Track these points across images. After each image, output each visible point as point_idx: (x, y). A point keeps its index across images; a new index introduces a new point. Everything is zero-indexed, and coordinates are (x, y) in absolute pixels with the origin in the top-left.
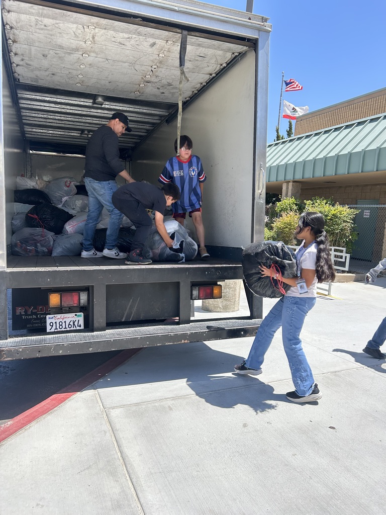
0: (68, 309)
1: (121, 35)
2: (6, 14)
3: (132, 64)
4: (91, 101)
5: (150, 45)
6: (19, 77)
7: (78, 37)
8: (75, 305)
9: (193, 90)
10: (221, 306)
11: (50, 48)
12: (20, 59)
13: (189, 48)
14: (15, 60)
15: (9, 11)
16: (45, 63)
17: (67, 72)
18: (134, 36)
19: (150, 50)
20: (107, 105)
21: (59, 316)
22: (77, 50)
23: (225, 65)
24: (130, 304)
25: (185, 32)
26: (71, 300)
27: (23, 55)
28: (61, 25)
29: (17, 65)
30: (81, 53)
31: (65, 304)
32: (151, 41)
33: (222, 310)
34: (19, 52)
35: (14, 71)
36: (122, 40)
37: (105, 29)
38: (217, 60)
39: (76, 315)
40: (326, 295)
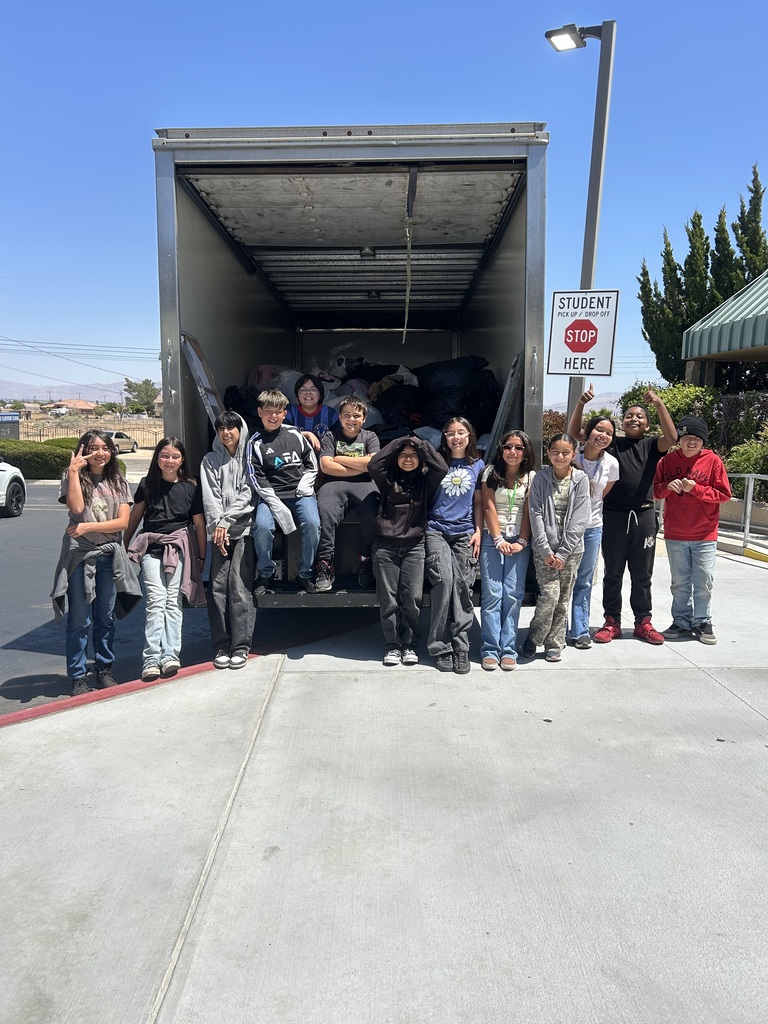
1: (340, 180)
3: (377, 207)
4: (358, 252)
5: (387, 185)
6: (242, 241)
9: (490, 224)
11: (262, 206)
12: (233, 222)
14: (229, 224)
16: (265, 222)
17: (298, 228)
20: (382, 255)
22: (295, 203)
23: (511, 189)
25: (414, 170)
27: (234, 218)
30: (302, 206)
34: (229, 216)
35: (232, 235)
38: (495, 186)
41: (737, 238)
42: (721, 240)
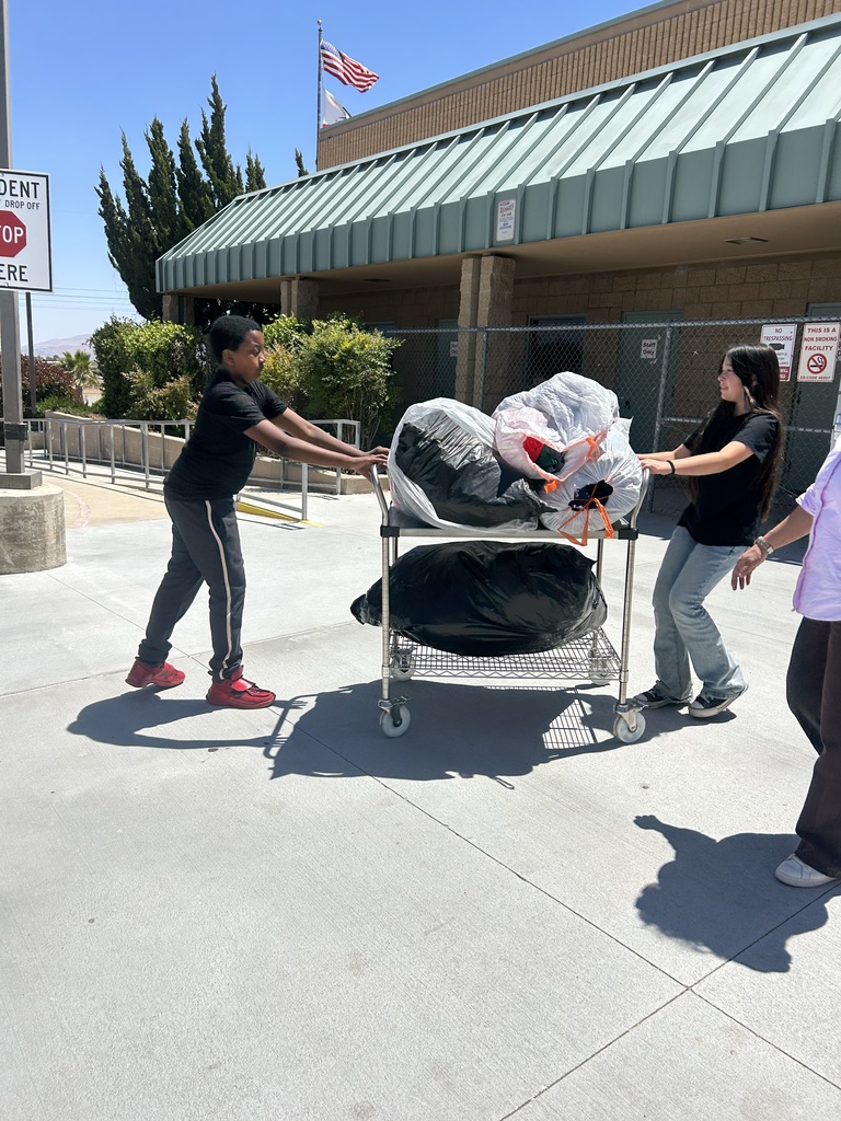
10: (9, 561)
33: (12, 569)
40: (298, 521)
41: (202, 158)
42: (186, 157)
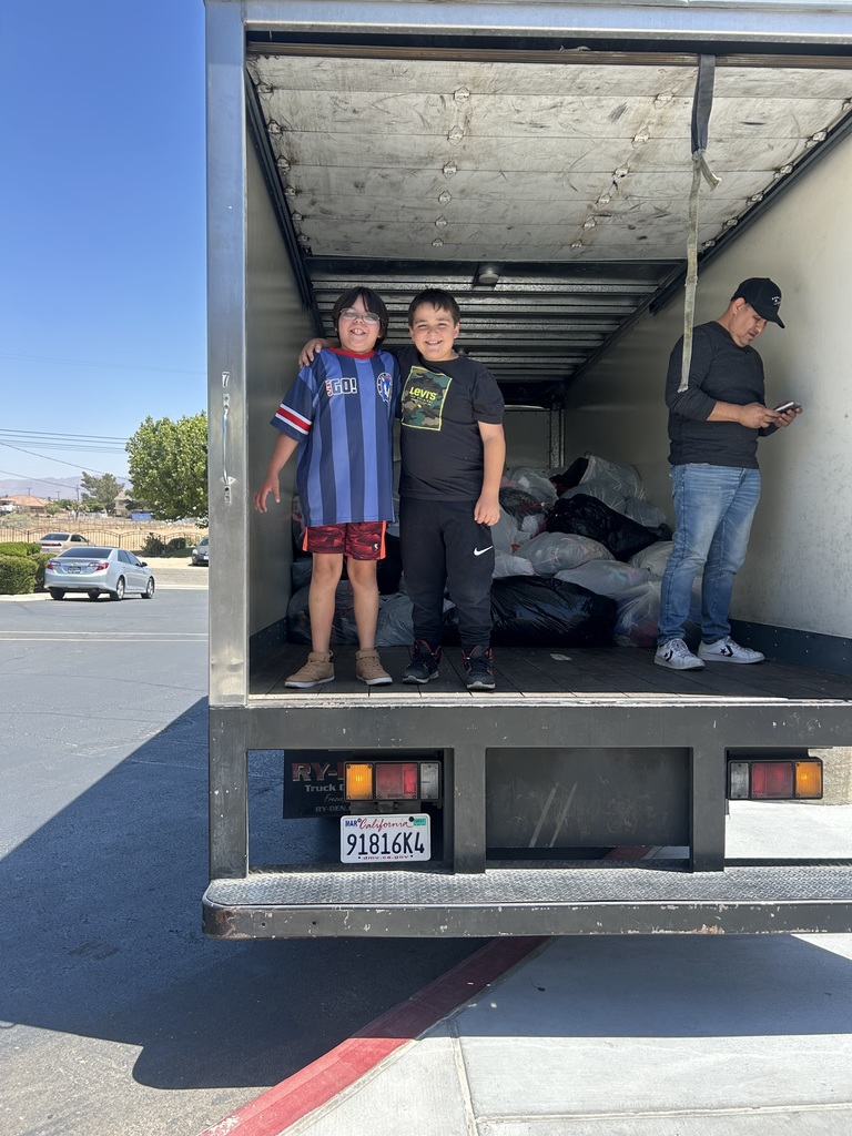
0: (391, 804)
1: (535, 101)
2: (268, 96)
3: (565, 173)
4: (470, 279)
5: (611, 116)
6: (310, 244)
7: (430, 126)
8: (409, 796)
9: (725, 219)
11: (369, 164)
12: (307, 201)
13: (718, 104)
14: (299, 204)
15: (272, 89)
16: (361, 203)
17: (411, 218)
18: (569, 99)
19: (611, 128)
20: (506, 284)
21: (370, 819)
22: (430, 159)
23: (820, 137)
24: (549, 802)
25: (708, 60)
26: (400, 782)
27: (312, 191)
28: (390, 102)
29: (303, 217)
30: (440, 166)
31: (383, 794)
32: (613, 103)
34: (305, 186)
35: (297, 230)
36: (535, 117)
37: (494, 93)
38: (797, 128)
39: (411, 819)
